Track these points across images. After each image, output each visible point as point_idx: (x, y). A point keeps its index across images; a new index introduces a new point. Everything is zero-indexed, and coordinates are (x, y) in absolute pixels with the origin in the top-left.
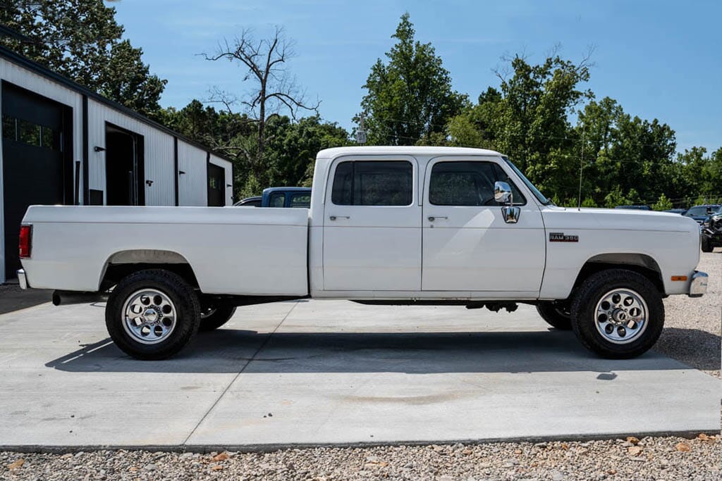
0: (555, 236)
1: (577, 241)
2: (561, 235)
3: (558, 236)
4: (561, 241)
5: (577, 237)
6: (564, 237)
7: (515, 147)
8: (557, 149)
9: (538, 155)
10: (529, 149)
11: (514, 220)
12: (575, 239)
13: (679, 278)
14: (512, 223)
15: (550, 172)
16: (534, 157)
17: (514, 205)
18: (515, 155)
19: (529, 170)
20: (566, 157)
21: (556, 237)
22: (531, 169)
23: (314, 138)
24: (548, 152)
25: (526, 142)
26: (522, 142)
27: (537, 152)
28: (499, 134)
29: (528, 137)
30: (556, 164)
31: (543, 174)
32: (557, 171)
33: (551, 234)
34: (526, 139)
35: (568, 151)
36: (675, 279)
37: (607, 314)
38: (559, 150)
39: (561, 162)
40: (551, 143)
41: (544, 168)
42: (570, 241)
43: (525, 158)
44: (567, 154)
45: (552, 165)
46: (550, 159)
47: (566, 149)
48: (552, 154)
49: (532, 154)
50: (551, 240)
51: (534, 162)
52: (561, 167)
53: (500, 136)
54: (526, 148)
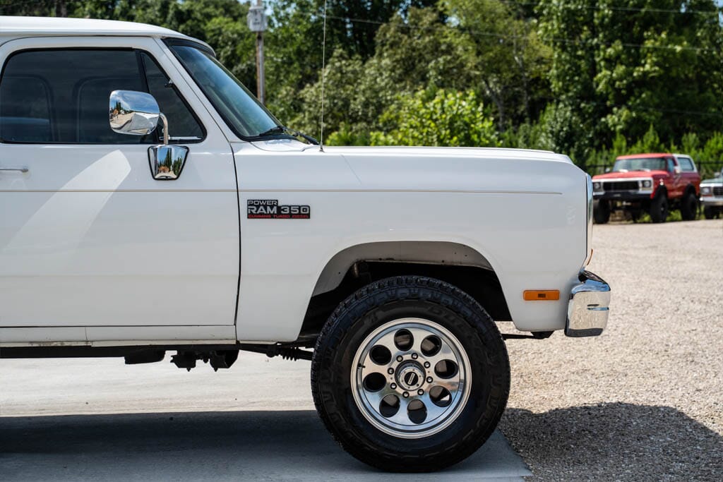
0: (258, 207)
1: (308, 216)
2: (273, 204)
3: (265, 207)
4: (272, 216)
5: (307, 208)
6: (279, 208)
7: (574, 33)
8: (659, 34)
9: (621, 47)
10: (601, 35)
11: (172, 175)
12: (302, 213)
13: (542, 295)
14: (167, 179)
15: (644, 82)
16: (610, 51)
17: (171, 142)
18: (575, 49)
19: (600, 80)
20: (678, 48)
21: (263, 210)
22: (605, 76)
23: (189, 22)
24: (641, 40)
25: (596, 21)
26: (589, 23)
27: (618, 42)
28: (542, 8)
29: (598, 10)
30: (656, 64)
31: (629, 88)
32: (660, 77)
33: (251, 204)
34: (596, 15)
35: (683, 37)
36: (531, 296)
37: (385, 373)
38: (664, 35)
39: (666, 60)
40: (648, 23)
41: (631, 74)
42: (291, 216)
43: (593, 56)
44: (680, 43)
45: (648, 67)
46: (645, 56)
47: (680, 33)
48: (649, 44)
49: (609, 46)
50: (251, 216)
51: (611, 63)
52: (667, 70)
53: (545, 12)
54: (594, 34)
